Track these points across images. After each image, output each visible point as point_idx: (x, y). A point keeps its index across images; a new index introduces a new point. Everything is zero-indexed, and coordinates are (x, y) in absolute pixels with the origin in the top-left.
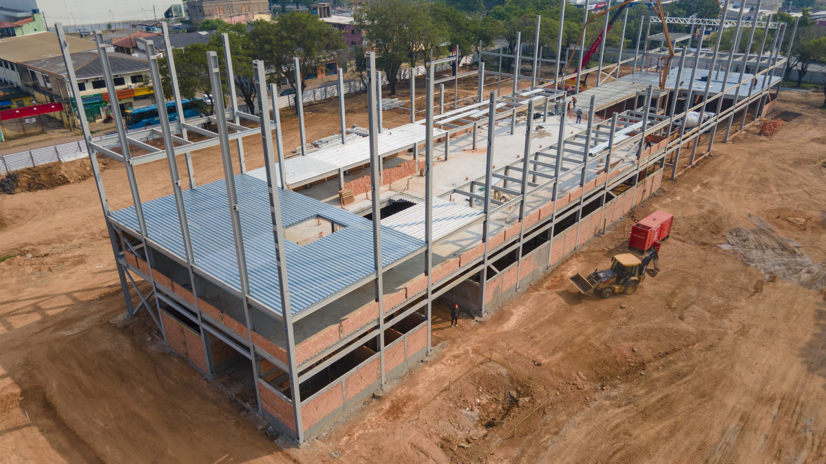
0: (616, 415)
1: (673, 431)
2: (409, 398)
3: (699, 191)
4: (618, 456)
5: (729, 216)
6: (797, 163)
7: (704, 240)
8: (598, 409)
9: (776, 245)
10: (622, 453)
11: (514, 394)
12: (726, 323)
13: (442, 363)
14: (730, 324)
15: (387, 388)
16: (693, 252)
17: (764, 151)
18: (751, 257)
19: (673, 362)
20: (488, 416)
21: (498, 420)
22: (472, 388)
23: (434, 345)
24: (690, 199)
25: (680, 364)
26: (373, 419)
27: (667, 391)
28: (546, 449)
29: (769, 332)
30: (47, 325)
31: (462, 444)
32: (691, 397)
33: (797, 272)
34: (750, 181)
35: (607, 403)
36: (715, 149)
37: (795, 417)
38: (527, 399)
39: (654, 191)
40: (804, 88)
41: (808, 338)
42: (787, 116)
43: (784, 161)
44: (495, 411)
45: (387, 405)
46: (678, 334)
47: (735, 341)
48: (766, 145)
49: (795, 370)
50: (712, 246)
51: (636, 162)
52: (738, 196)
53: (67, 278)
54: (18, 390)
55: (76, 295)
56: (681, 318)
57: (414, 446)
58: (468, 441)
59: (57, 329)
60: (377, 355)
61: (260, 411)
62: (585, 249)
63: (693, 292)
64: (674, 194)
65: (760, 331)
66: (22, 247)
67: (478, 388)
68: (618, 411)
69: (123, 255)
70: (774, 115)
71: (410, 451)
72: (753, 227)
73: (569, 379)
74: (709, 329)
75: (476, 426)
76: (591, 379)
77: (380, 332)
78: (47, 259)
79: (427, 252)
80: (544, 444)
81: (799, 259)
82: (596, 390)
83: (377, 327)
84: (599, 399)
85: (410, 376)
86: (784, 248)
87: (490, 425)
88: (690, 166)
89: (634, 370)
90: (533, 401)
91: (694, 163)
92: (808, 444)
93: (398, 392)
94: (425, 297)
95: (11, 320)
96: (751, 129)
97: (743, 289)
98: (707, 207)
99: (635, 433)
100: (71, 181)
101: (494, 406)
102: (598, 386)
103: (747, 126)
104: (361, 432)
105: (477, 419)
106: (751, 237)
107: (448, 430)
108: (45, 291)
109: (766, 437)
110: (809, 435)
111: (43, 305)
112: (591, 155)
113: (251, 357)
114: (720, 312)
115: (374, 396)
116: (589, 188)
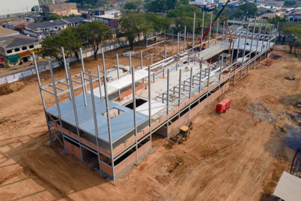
0: (208, 167)
1: (224, 171)
2: (146, 165)
3: (242, 89)
4: (207, 178)
5: (250, 99)
6: (276, 77)
7: (241, 108)
8: (203, 165)
9: (263, 109)
10: (209, 178)
11: (177, 162)
12: (244, 137)
13: (155, 154)
14: (245, 137)
15: (139, 162)
16: (237, 113)
17: (266, 72)
18: (255, 114)
19: (226, 150)
20: (170, 169)
21: (173, 170)
22: (165, 161)
23: (152, 148)
24: (238, 93)
25: (228, 150)
26: (135, 171)
27: (223, 159)
28: (187, 177)
29: (256, 139)
30: (25, 146)
31: (162, 177)
32: (230, 160)
33: (268, 118)
34: (259, 84)
35: (205, 163)
36: (250, 72)
37: (259, 165)
38: (181, 163)
39: (226, 90)
40: (285, 44)
41: (267, 140)
42: (276, 57)
43: (271, 77)
44: (172, 167)
45: (139, 167)
46: (229, 141)
47: (246, 142)
48: (266, 70)
49: (262, 150)
50: (243, 110)
51: (219, 82)
52: (254, 91)
53: (26, 129)
54: (22, 168)
55: (31, 136)
56: (230, 136)
57: (148, 179)
58: (164, 176)
59: (28, 148)
60: (135, 152)
61: (100, 170)
62: (201, 113)
63: (235, 126)
64: (233, 91)
65: (254, 139)
66: (4, 118)
67: (166, 161)
68: (208, 165)
69: (51, 123)
70: (272, 57)
71: (147, 180)
72: (257, 103)
73: (194, 157)
74: (238, 139)
75: (166, 172)
76: (201, 156)
77: (136, 145)
78: (16, 123)
79: (150, 120)
80: (186, 176)
81: (269, 114)
82: (202, 160)
83: (135, 143)
84: (203, 162)
85: (145, 158)
86: (266, 110)
87: (170, 172)
88: (240, 79)
89: (214, 153)
90: (183, 164)
91: (241, 78)
92: (261, 172)
93: (142, 163)
94: (149, 133)
95: (12, 145)
96: (263, 63)
97: (251, 125)
98: (244, 96)
99: (213, 172)
100: (14, 91)
101: (171, 166)
102: (203, 158)
103: (261, 62)
104: (132, 175)
105: (166, 170)
106: (256, 106)
107: (158, 173)
108: (20, 135)
109: (250, 171)
110: (262, 169)
111: (21, 139)
112: (202, 82)
113: (98, 154)
114: (242, 133)
115: (135, 165)
116: (202, 92)
